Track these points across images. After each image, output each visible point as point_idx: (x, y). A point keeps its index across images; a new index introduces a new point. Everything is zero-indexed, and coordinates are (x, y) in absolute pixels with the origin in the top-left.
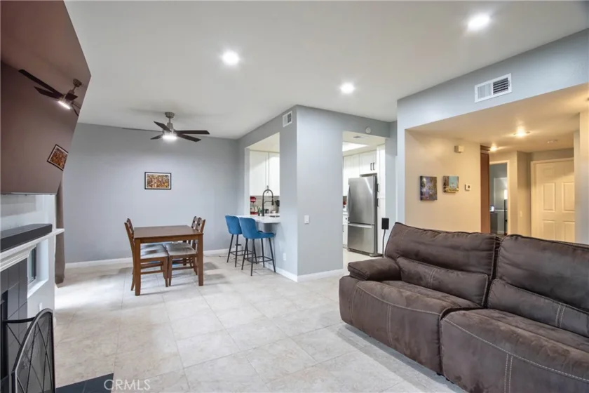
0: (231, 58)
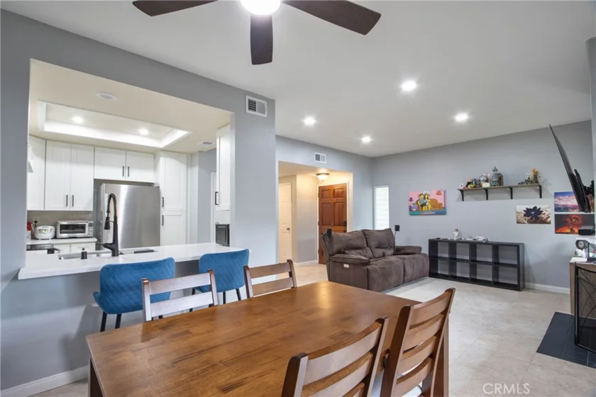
0: (409, 86)
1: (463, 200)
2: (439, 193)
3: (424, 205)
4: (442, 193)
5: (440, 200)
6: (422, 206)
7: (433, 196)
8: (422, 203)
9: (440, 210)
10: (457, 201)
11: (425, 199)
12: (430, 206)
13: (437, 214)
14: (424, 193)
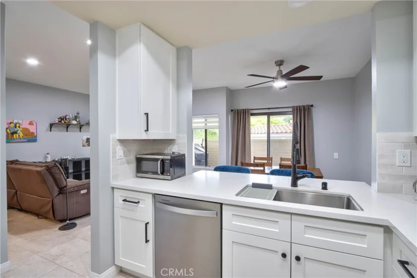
1: (51, 131)
2: (31, 123)
3: (16, 133)
4: (35, 124)
5: (32, 129)
6: (13, 133)
7: (25, 125)
8: (12, 131)
9: (31, 138)
10: (46, 131)
11: (16, 127)
12: (21, 135)
13: (29, 141)
14: (15, 121)
